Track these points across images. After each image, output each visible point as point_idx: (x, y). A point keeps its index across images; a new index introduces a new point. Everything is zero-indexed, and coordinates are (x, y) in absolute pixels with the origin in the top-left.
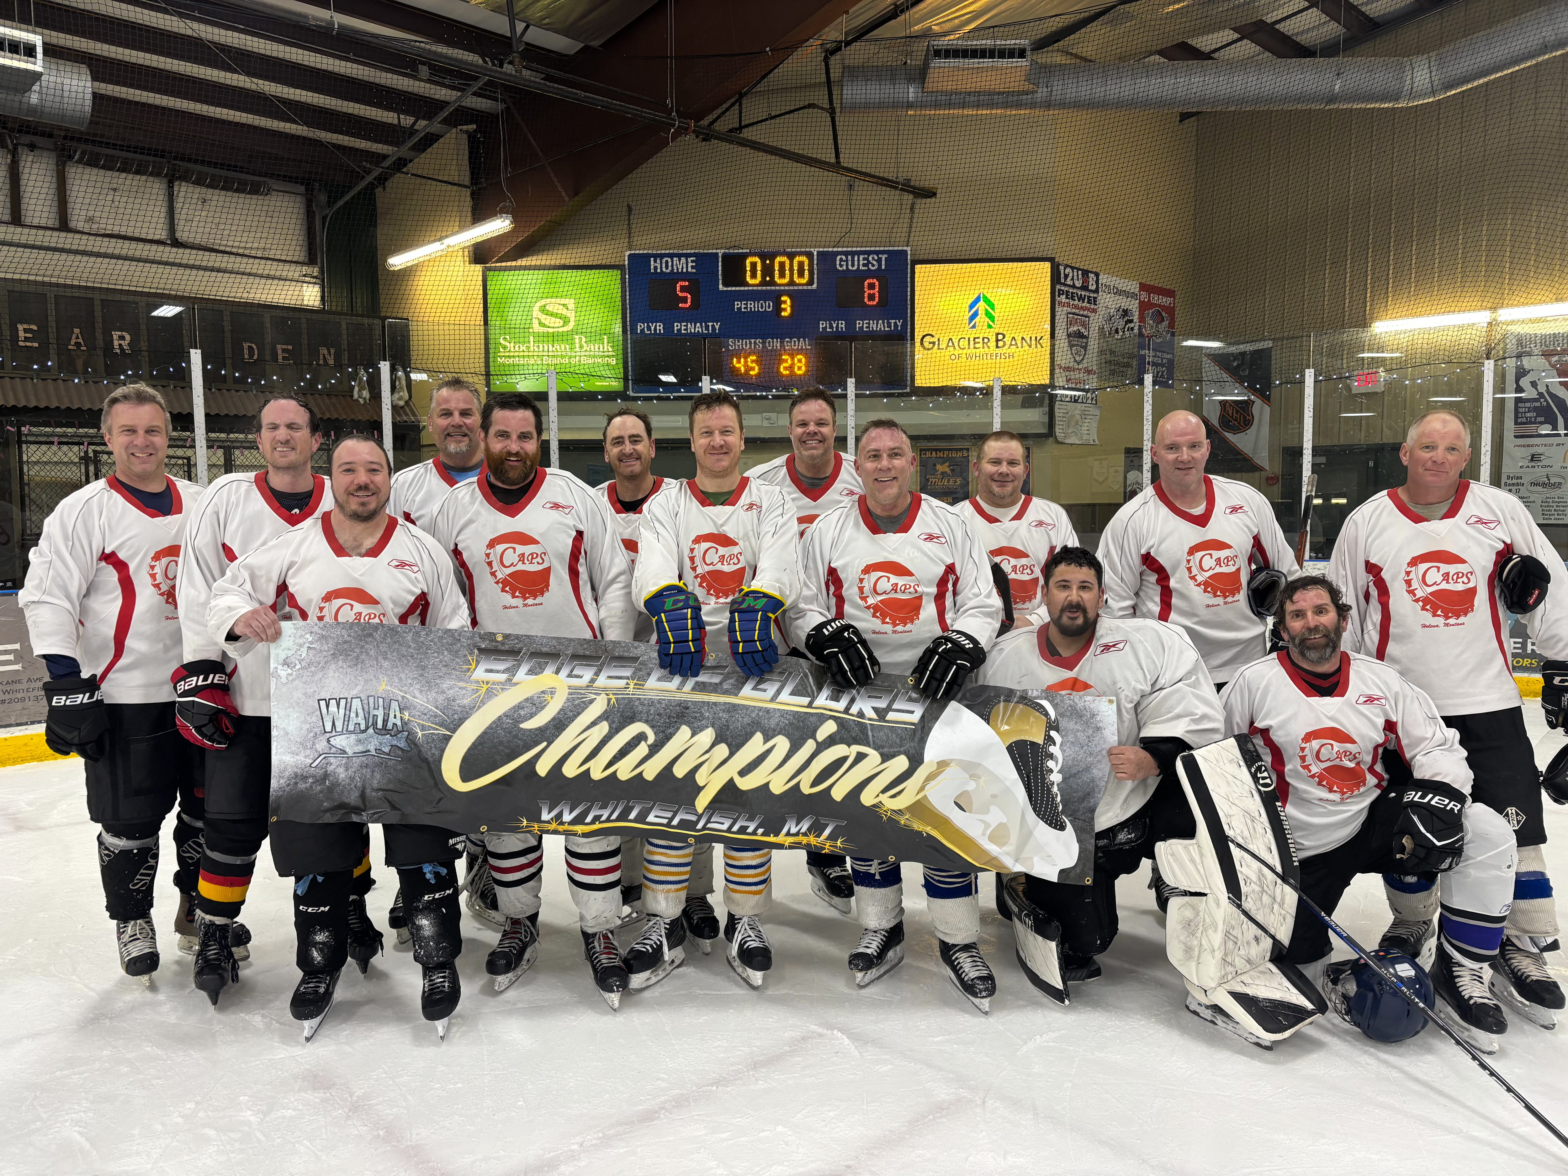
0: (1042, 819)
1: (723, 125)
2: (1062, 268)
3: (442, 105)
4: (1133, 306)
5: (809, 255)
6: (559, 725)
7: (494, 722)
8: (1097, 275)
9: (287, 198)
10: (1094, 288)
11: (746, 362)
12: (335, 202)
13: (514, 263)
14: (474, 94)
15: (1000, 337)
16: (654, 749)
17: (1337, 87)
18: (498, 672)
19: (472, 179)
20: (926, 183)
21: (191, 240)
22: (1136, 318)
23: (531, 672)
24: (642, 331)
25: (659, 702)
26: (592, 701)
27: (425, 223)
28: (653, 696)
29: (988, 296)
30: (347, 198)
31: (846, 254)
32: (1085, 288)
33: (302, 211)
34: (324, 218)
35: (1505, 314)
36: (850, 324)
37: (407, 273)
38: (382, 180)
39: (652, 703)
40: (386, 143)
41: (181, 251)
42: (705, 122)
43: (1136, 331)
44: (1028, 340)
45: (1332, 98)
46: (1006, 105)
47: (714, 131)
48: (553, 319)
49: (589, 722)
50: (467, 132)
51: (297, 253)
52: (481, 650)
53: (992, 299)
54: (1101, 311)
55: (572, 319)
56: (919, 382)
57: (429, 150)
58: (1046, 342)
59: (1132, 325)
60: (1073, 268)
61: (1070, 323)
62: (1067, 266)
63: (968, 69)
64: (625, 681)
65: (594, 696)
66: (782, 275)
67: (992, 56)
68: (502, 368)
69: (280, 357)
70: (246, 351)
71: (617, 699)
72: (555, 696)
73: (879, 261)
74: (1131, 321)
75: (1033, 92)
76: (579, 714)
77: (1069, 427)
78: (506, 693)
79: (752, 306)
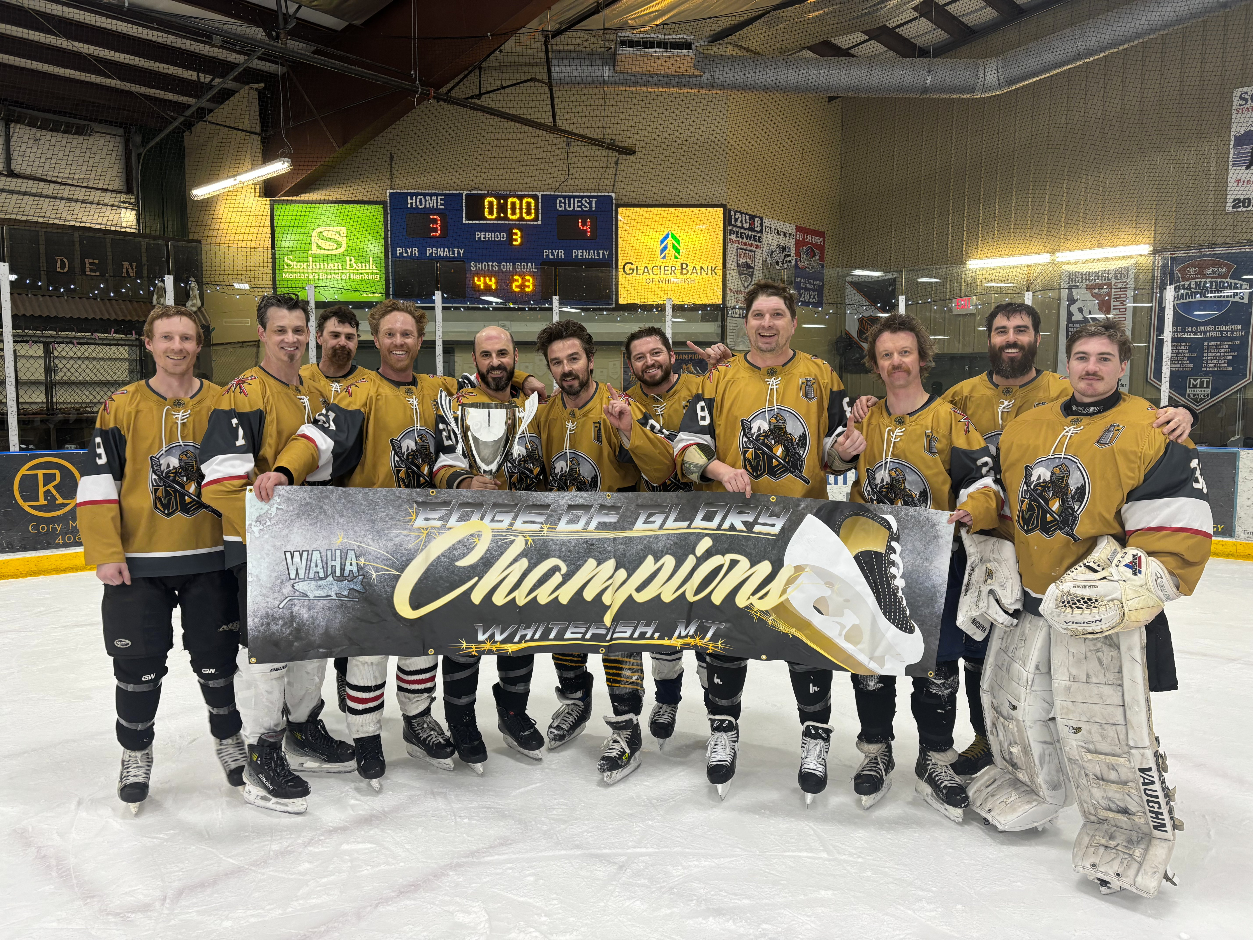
0: (893, 623)
1: (458, 93)
2: (732, 213)
3: (233, 66)
4: (791, 244)
5: (535, 197)
6: (486, 563)
7: (434, 561)
8: (761, 219)
9: (108, 139)
10: (758, 229)
11: (485, 280)
12: (148, 143)
13: (294, 198)
14: (259, 58)
15: (684, 266)
16: (567, 578)
17: (928, 81)
18: (434, 519)
19: (262, 126)
20: (628, 143)
21: (23, 171)
22: (793, 253)
23: (461, 519)
24: (401, 254)
25: (569, 541)
26: (512, 542)
27: (224, 161)
28: (563, 537)
29: (674, 233)
30: (158, 139)
31: (564, 197)
32: (751, 229)
33: (120, 149)
34: (139, 155)
35: (1061, 257)
36: (568, 253)
37: (209, 203)
38: (188, 125)
39: (563, 543)
40: (190, 96)
41: (14, 180)
42: (444, 90)
43: (793, 263)
44: (705, 268)
45: (925, 90)
46: (679, 85)
47: (451, 97)
48: (328, 243)
49: (511, 560)
50: (256, 89)
51: (117, 183)
52: (419, 504)
53: (677, 236)
54: (765, 247)
55: (344, 242)
56: (622, 301)
57: (227, 102)
58: (720, 271)
59: (788, 259)
60: (741, 213)
61: (739, 256)
62: (737, 211)
63: (644, 56)
64: (539, 526)
65: (513, 538)
66: (514, 213)
67: (666, 47)
68: (285, 282)
69: (88, 270)
70: (59, 265)
71: (533, 540)
72: (482, 538)
73: (590, 203)
74: (789, 255)
75: (701, 76)
76: (502, 553)
77: (738, 337)
78: (443, 536)
79: (489, 236)
